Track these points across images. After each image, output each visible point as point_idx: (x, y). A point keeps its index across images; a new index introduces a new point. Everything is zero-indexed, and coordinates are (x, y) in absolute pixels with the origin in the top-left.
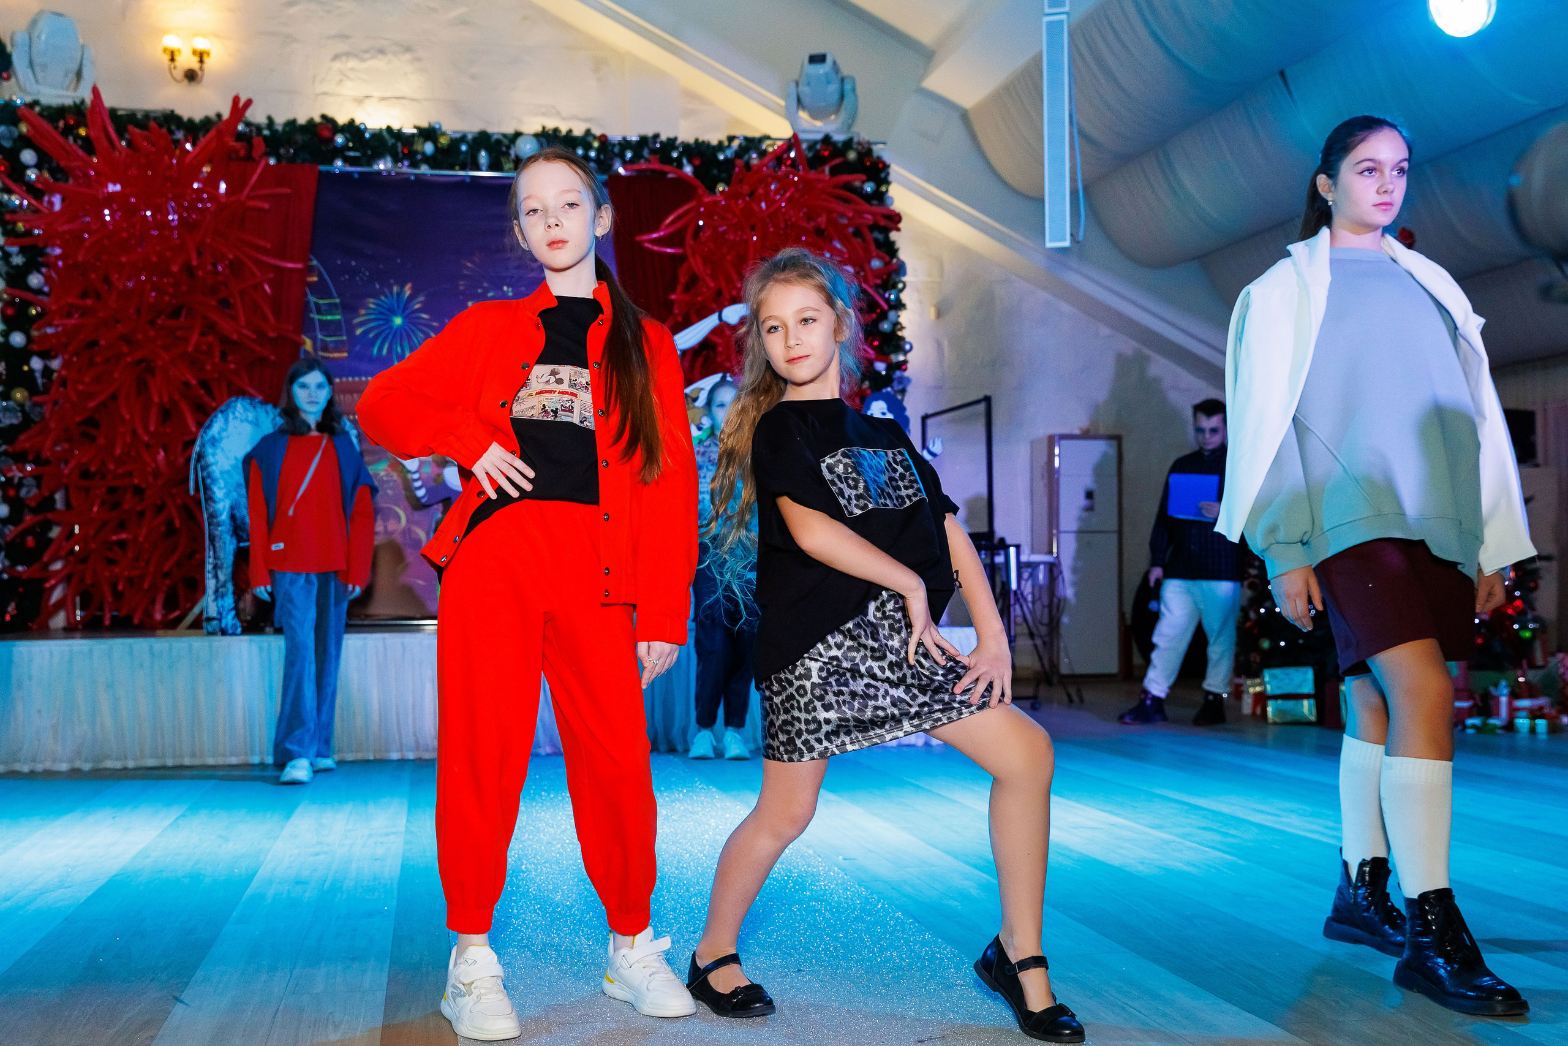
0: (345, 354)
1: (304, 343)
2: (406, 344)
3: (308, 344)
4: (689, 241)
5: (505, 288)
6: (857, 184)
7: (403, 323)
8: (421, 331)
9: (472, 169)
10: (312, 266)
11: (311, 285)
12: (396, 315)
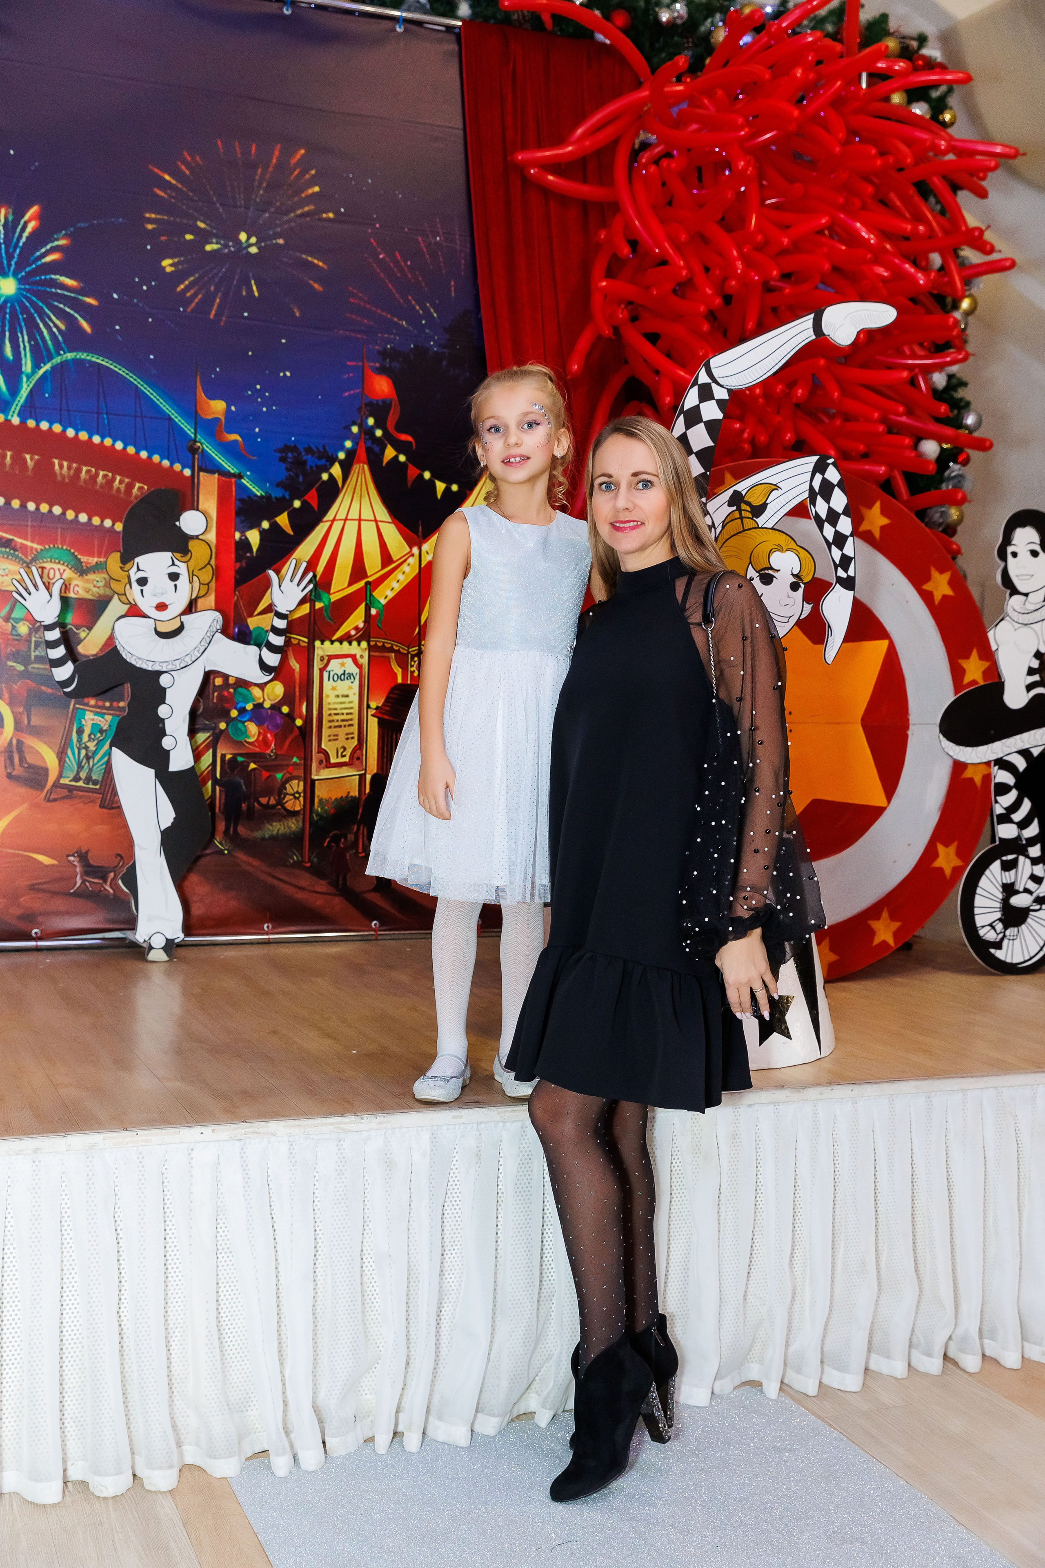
2: (24, 340)
5: (243, 236)
7: (19, 289)
8: (60, 314)
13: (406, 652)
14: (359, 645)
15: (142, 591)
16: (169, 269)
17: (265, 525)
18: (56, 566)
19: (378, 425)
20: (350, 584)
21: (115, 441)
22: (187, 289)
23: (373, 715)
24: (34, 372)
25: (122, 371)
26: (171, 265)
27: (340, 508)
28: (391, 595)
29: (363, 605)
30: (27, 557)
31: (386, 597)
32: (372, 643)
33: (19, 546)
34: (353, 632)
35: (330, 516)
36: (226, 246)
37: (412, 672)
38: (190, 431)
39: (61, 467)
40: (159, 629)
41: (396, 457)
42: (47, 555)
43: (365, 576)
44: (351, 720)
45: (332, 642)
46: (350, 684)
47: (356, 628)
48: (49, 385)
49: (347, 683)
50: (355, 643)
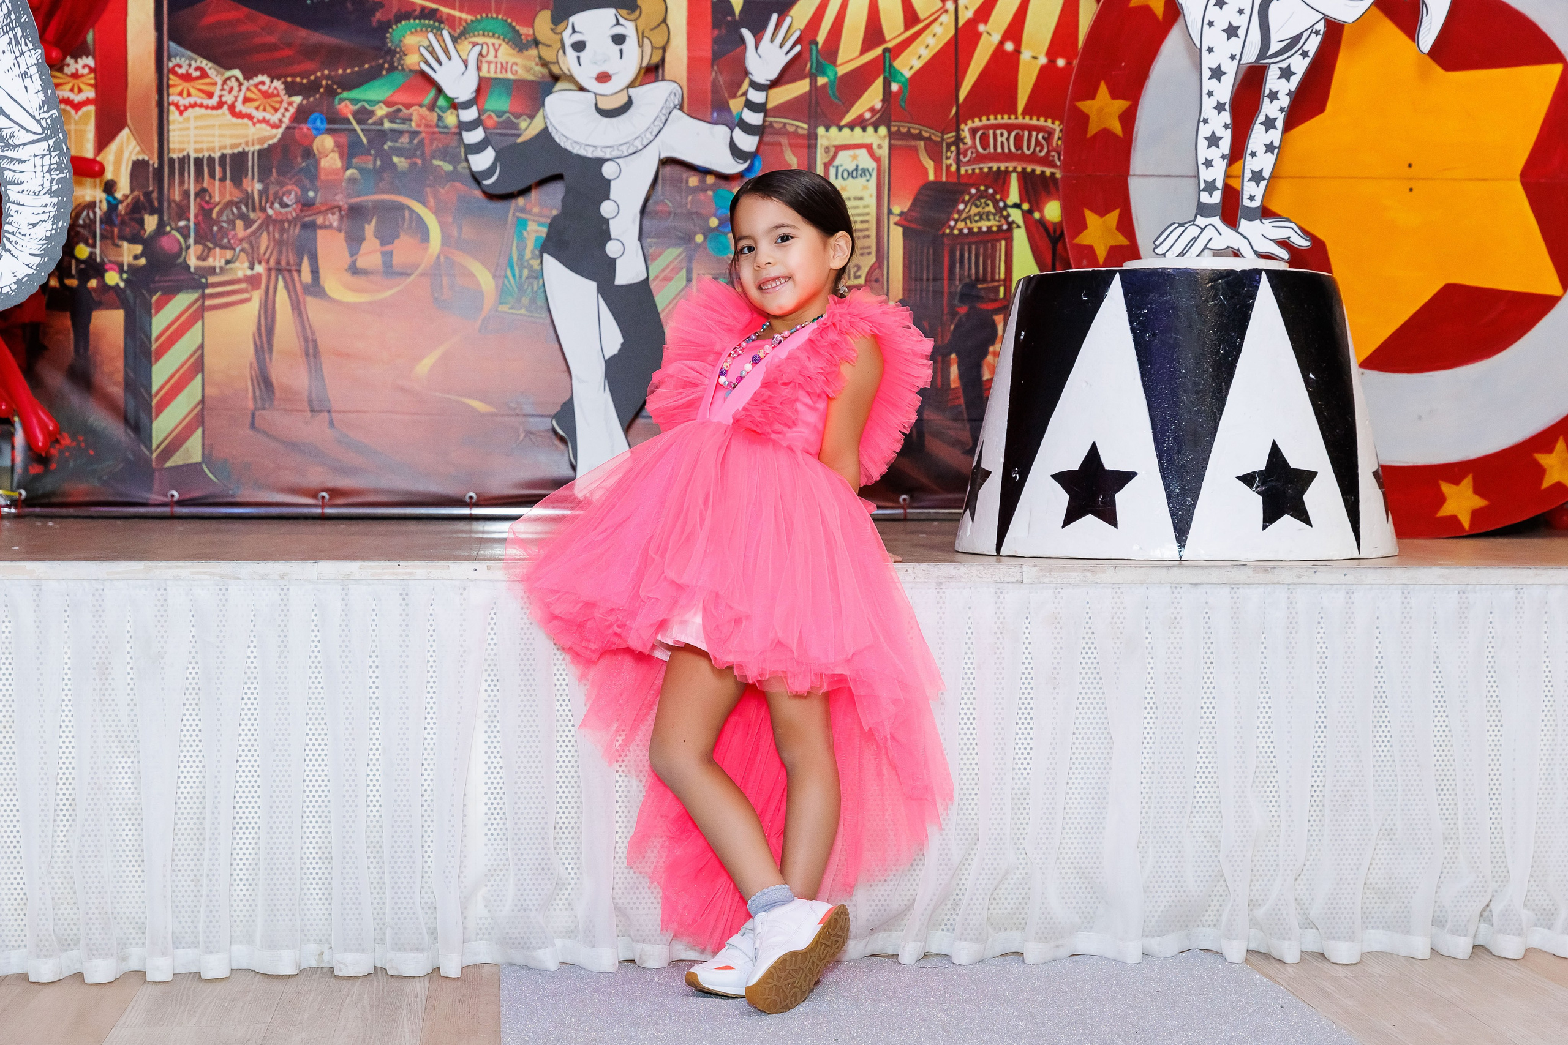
13: (939, 139)
14: (876, 131)
15: (579, 58)
18: (490, 41)
20: (863, 52)
23: (896, 224)
28: (918, 65)
29: (880, 80)
30: (454, 30)
31: (911, 68)
32: (894, 129)
33: (445, 17)
34: (868, 115)
37: (948, 167)
40: (600, 106)
42: (479, 27)
43: (884, 41)
44: (867, 230)
45: (840, 129)
46: (865, 183)
47: (872, 110)
49: (861, 181)
50: (870, 129)
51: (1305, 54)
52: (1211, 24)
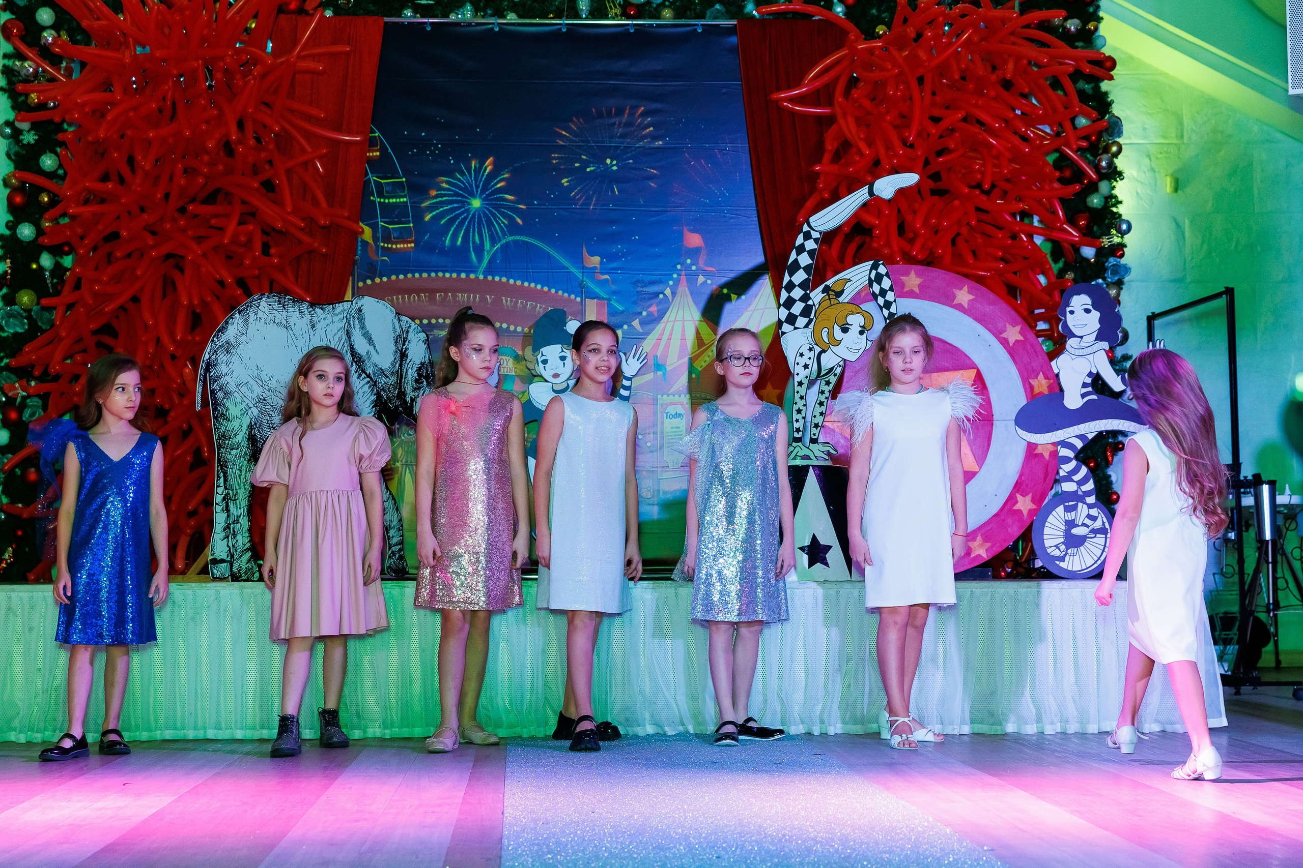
0: (413, 245)
1: (363, 231)
2: (485, 232)
3: (367, 234)
4: (839, 98)
5: (608, 161)
6: (1057, 21)
7: (482, 204)
8: (505, 216)
9: (568, 18)
10: (375, 137)
11: (370, 161)
12: (473, 196)
14: (685, 395)
15: (544, 367)
16: (566, 184)
17: (625, 327)
19: (692, 264)
20: (679, 359)
21: (536, 285)
22: (576, 194)
24: (491, 249)
25: (539, 244)
26: (567, 182)
27: (670, 315)
28: (704, 365)
29: (687, 372)
31: (701, 366)
32: (693, 395)
34: (681, 388)
35: (665, 319)
36: (598, 167)
38: (580, 275)
39: (507, 301)
40: (554, 389)
41: (706, 281)
43: (688, 354)
45: (668, 395)
47: (683, 385)
48: (499, 255)
49: (679, 419)
50: (682, 396)
51: (835, 375)
52: (798, 364)
